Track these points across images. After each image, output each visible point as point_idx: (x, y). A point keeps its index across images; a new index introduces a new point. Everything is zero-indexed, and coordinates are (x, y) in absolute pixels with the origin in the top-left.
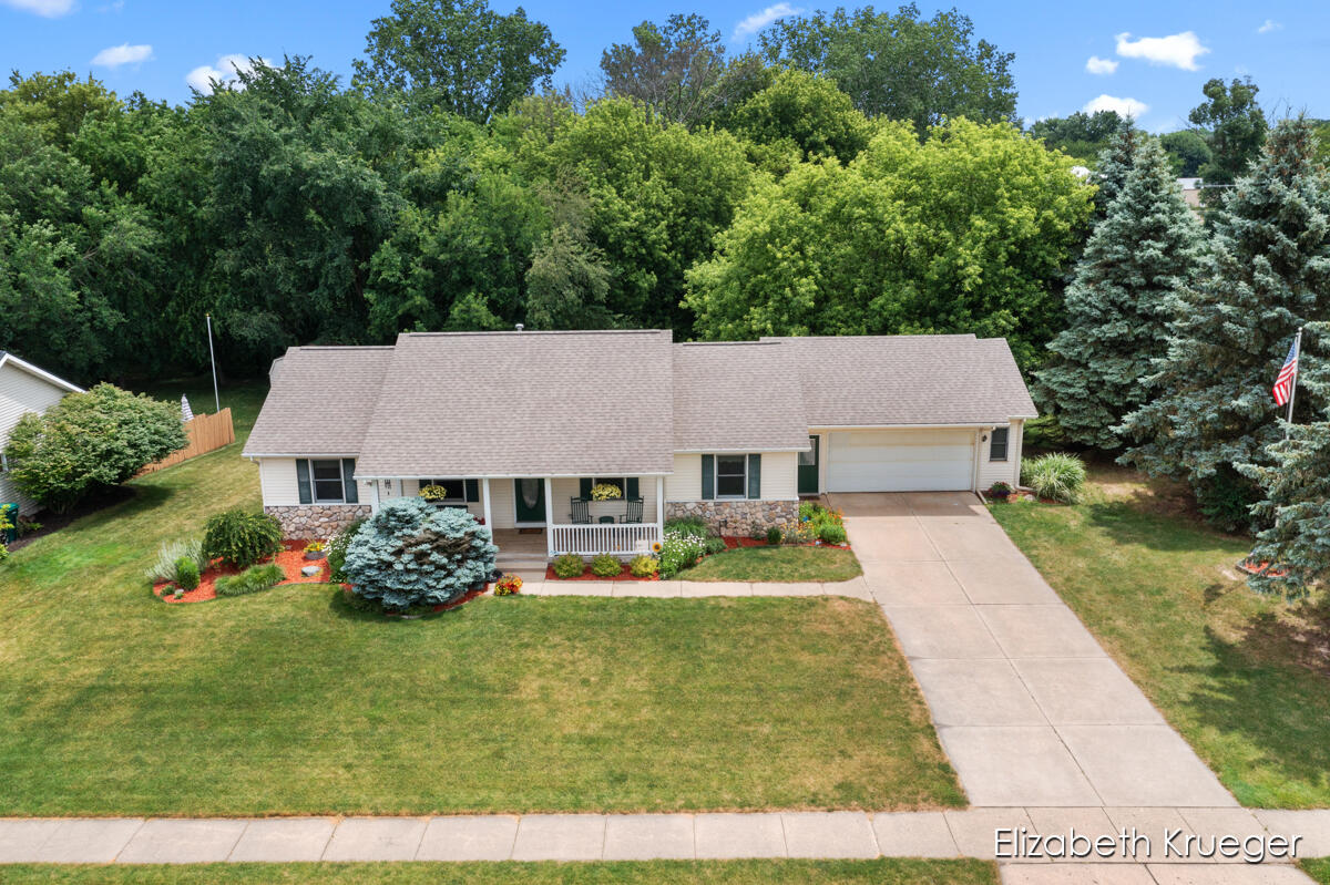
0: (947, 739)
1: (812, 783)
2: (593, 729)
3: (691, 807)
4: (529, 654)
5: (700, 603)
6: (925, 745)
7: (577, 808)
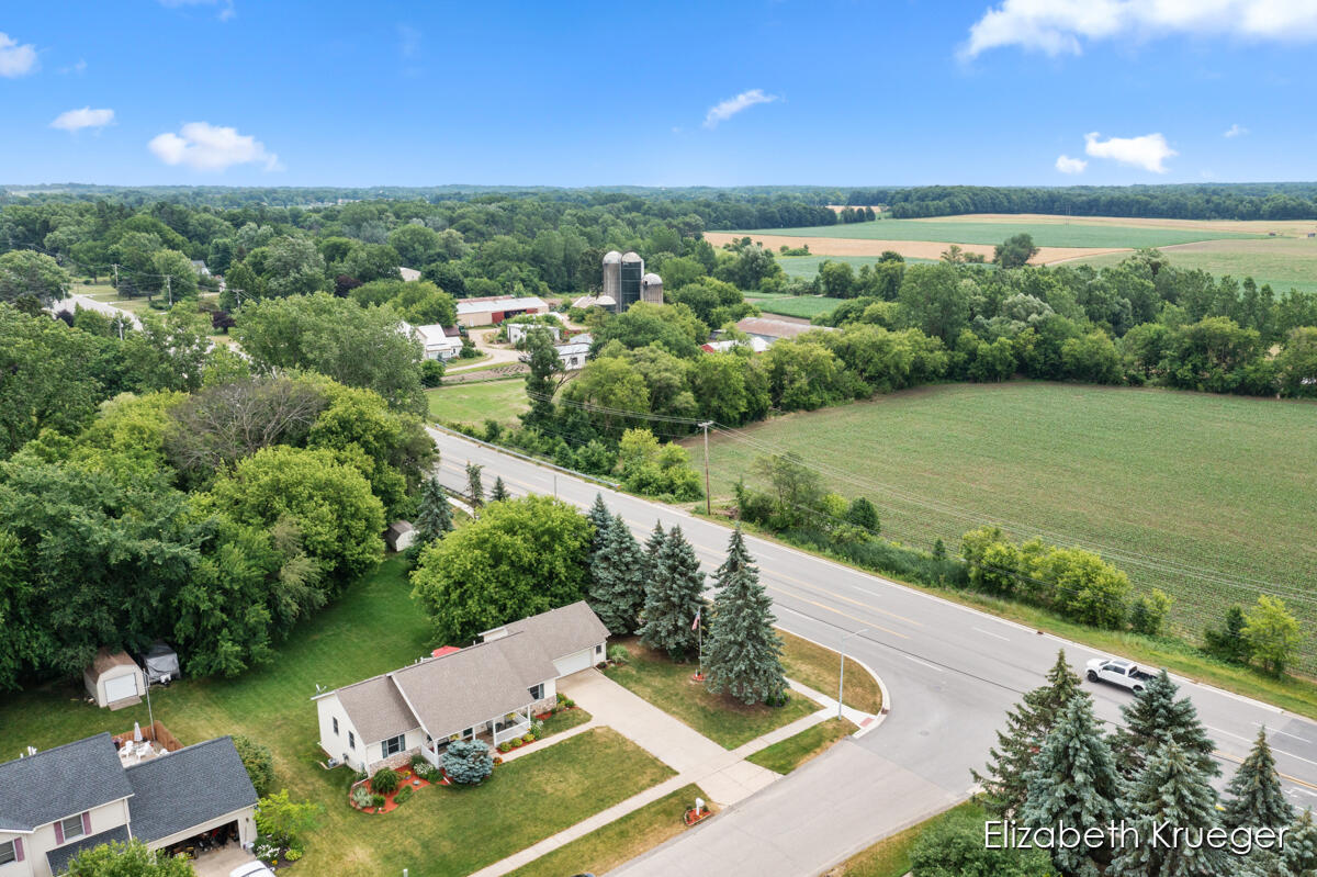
0: (661, 759)
1: (644, 782)
2: (579, 792)
3: (625, 799)
4: (533, 780)
5: (560, 744)
6: (659, 763)
7: (601, 810)
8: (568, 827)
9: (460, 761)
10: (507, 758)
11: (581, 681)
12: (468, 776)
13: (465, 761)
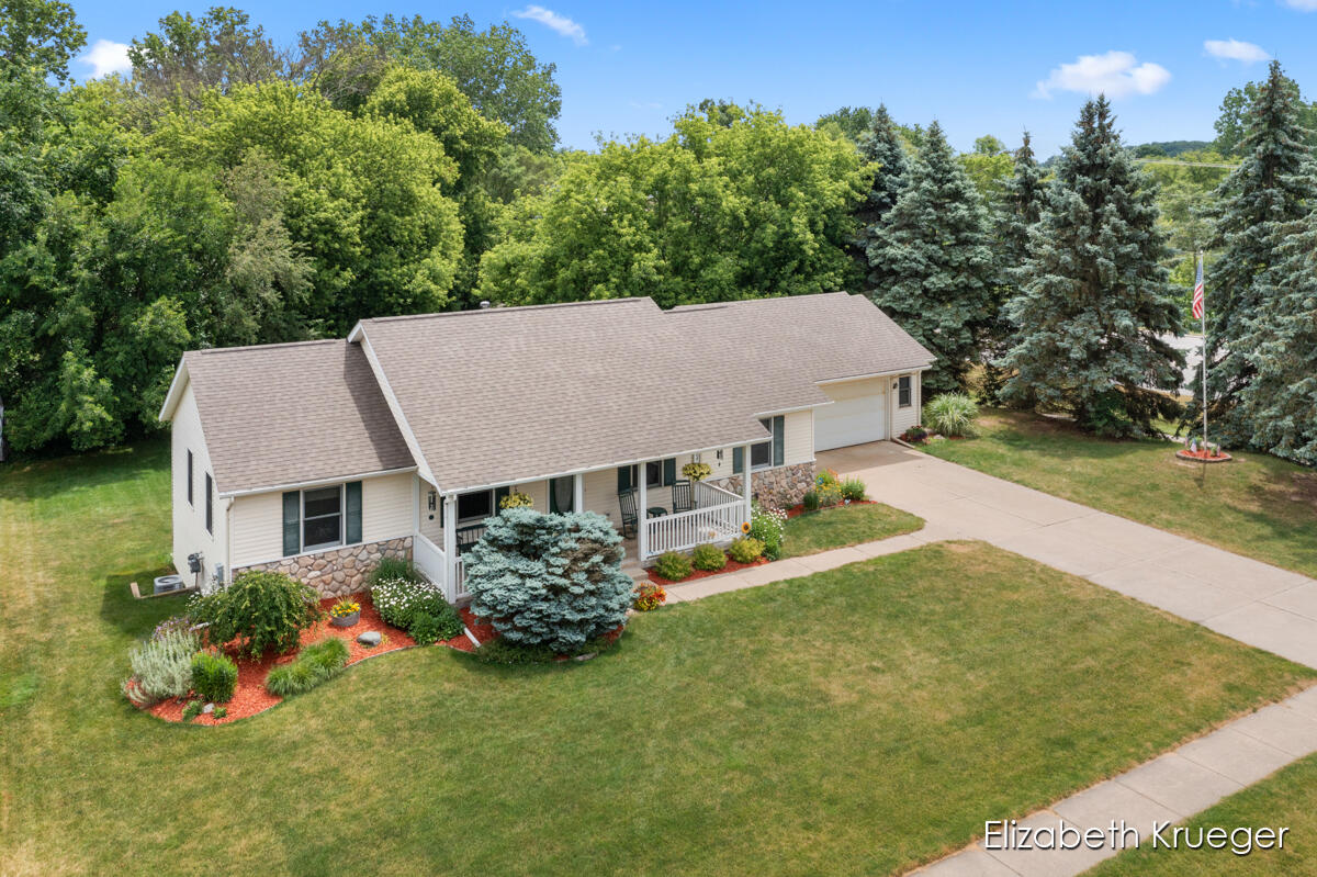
1: (1205, 694)
9: (522, 565)
12: (543, 617)
13: (537, 566)
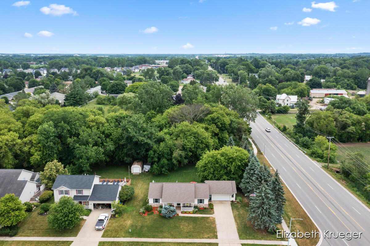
0: (218, 233)
1: (206, 236)
2: (188, 231)
3: (196, 238)
4: (181, 223)
5: (197, 217)
6: (216, 233)
7: (187, 238)
8: (174, 238)
10: (181, 215)
11: (223, 203)
